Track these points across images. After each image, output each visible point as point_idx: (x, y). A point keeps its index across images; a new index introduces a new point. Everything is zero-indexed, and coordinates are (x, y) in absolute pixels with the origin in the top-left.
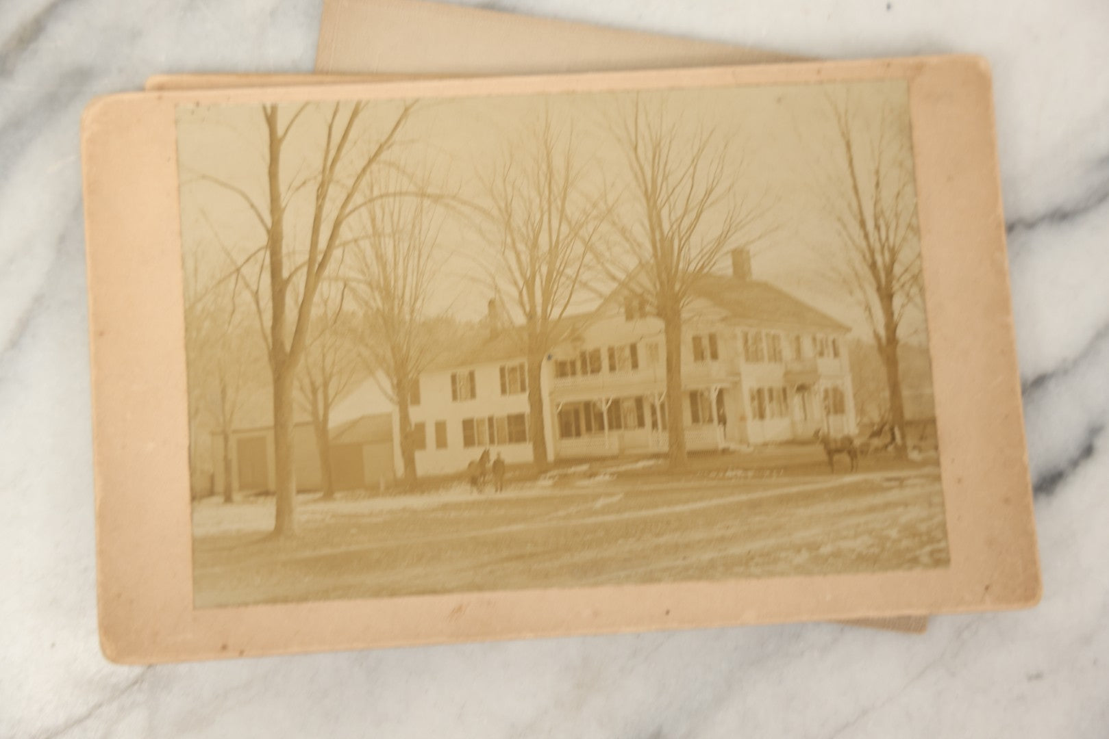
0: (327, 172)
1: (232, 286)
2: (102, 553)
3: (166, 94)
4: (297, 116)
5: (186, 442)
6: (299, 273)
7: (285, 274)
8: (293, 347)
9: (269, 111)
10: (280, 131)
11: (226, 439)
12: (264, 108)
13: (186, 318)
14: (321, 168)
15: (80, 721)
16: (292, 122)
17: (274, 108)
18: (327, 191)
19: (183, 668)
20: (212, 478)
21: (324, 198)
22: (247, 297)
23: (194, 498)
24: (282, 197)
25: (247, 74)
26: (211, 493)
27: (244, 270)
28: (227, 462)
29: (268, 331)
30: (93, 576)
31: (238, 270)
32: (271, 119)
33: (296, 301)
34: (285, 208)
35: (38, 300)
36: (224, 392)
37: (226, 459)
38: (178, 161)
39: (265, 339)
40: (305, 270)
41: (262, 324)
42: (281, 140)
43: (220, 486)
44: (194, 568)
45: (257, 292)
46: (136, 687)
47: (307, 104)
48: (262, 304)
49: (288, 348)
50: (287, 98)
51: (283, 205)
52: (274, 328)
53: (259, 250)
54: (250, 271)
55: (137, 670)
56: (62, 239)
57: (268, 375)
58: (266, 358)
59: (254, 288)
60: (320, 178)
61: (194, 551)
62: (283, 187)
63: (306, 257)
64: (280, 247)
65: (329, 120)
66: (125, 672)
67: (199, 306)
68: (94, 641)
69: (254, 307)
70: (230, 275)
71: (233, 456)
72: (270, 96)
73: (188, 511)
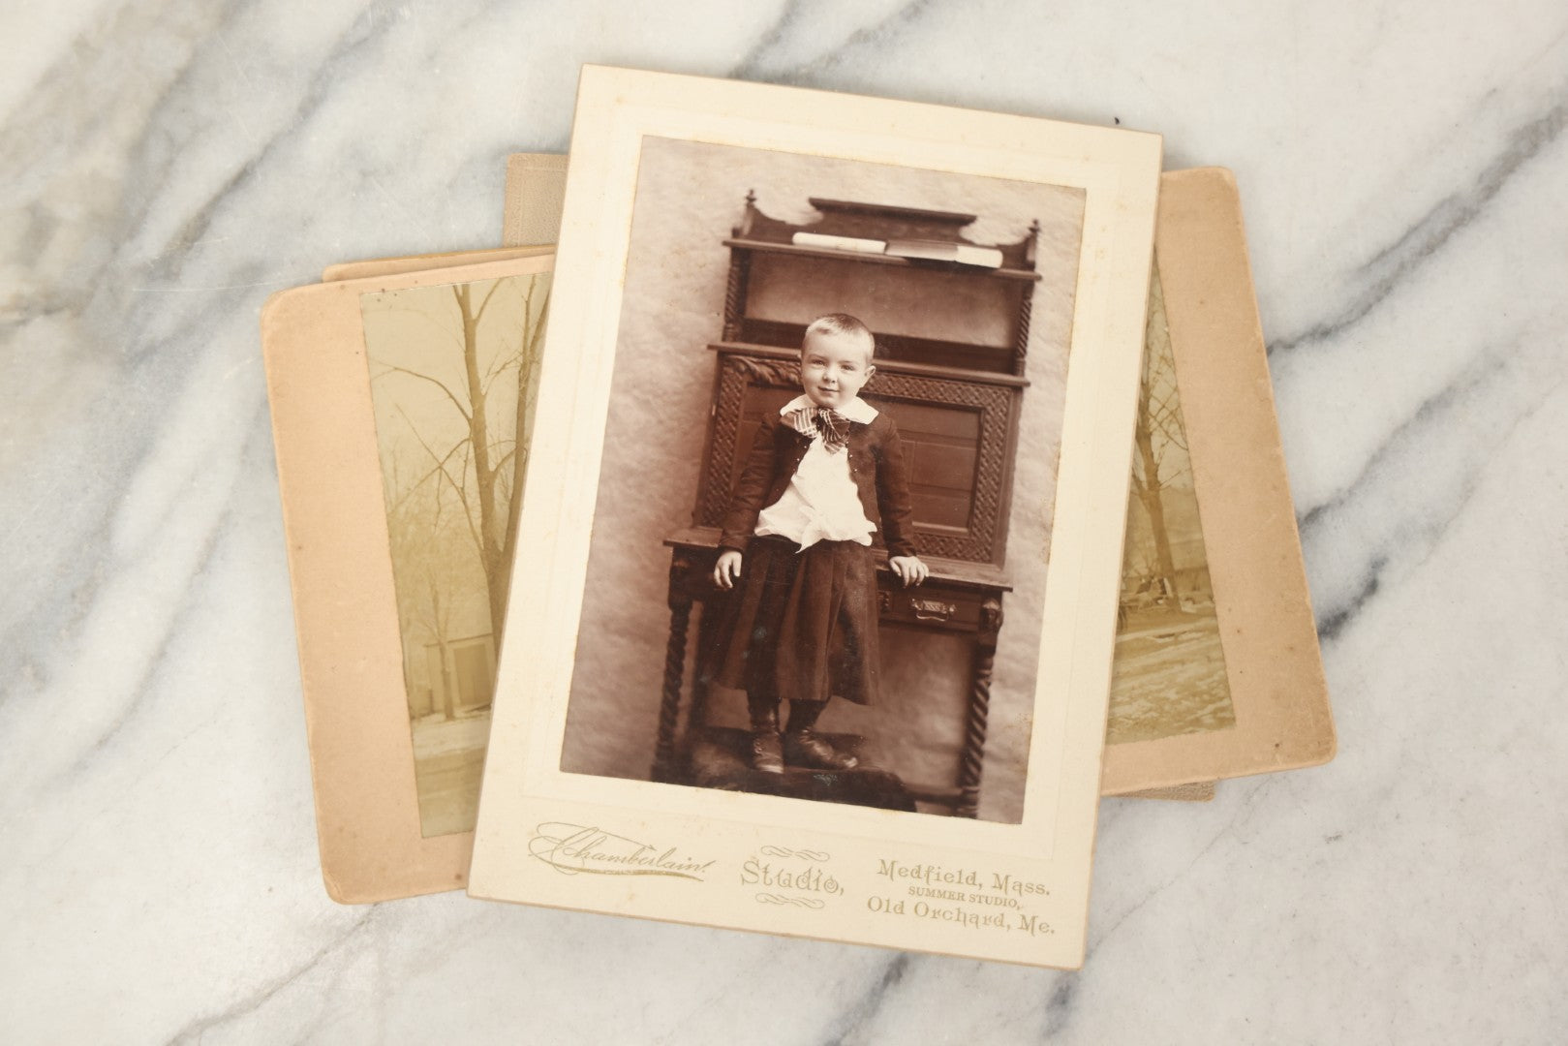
0: (528, 353)
1: (435, 484)
2: (319, 785)
3: (347, 283)
4: (490, 295)
5: (399, 658)
6: (506, 465)
7: (492, 467)
8: (505, 547)
9: (460, 292)
10: (474, 313)
11: (442, 651)
12: (455, 287)
13: (388, 523)
14: (521, 350)
15: (305, 970)
16: (485, 303)
17: (466, 287)
18: (530, 370)
19: (412, 904)
20: (431, 695)
21: (527, 380)
22: (452, 494)
23: (412, 718)
24: (482, 383)
25: (429, 255)
26: (432, 711)
27: (446, 467)
28: (445, 674)
29: (478, 530)
30: (310, 810)
31: (440, 467)
32: (463, 301)
33: (506, 496)
34: (485, 397)
35: (225, 517)
36: (436, 600)
37: (444, 673)
38: (366, 353)
39: (476, 539)
40: (512, 460)
41: (471, 523)
42: (476, 322)
43: (440, 703)
44: (419, 794)
45: (462, 489)
46: (363, 928)
47: (501, 279)
48: (469, 501)
49: (501, 547)
50: (479, 276)
51: (483, 392)
52: (483, 526)
53: (462, 442)
54: (453, 467)
55: (363, 910)
56: (245, 449)
57: (481, 577)
58: (479, 560)
59: (460, 485)
60: (520, 359)
61: (417, 776)
62: (481, 374)
63: (513, 446)
64: (485, 438)
65: (526, 297)
66: (351, 912)
67: (402, 509)
68: (318, 880)
69: (461, 504)
70: (434, 471)
71: (451, 668)
72: (460, 275)
73: (408, 732)
